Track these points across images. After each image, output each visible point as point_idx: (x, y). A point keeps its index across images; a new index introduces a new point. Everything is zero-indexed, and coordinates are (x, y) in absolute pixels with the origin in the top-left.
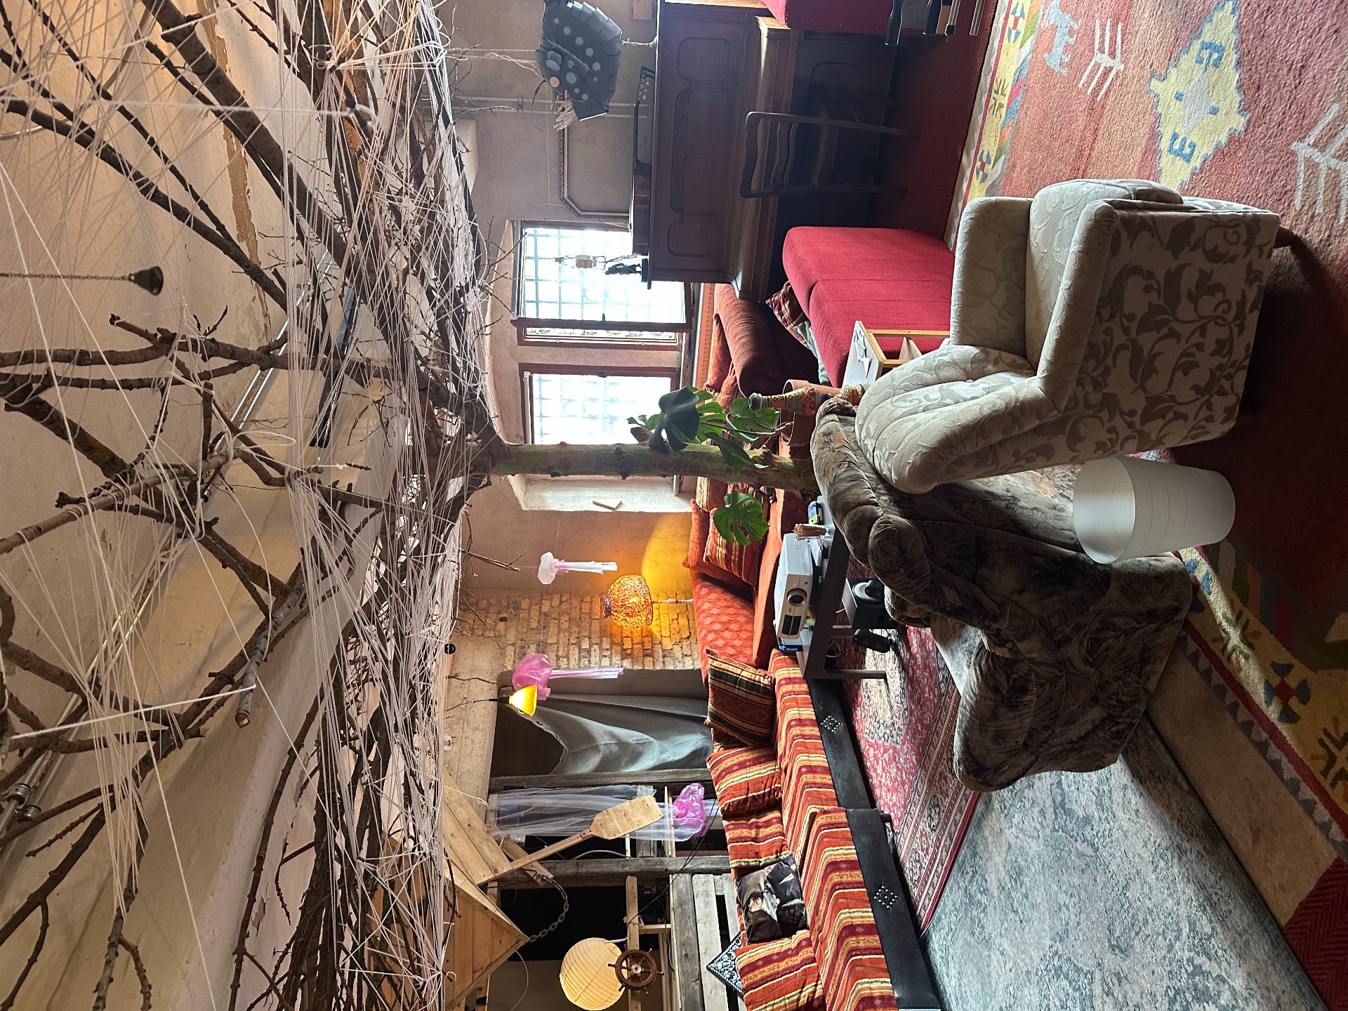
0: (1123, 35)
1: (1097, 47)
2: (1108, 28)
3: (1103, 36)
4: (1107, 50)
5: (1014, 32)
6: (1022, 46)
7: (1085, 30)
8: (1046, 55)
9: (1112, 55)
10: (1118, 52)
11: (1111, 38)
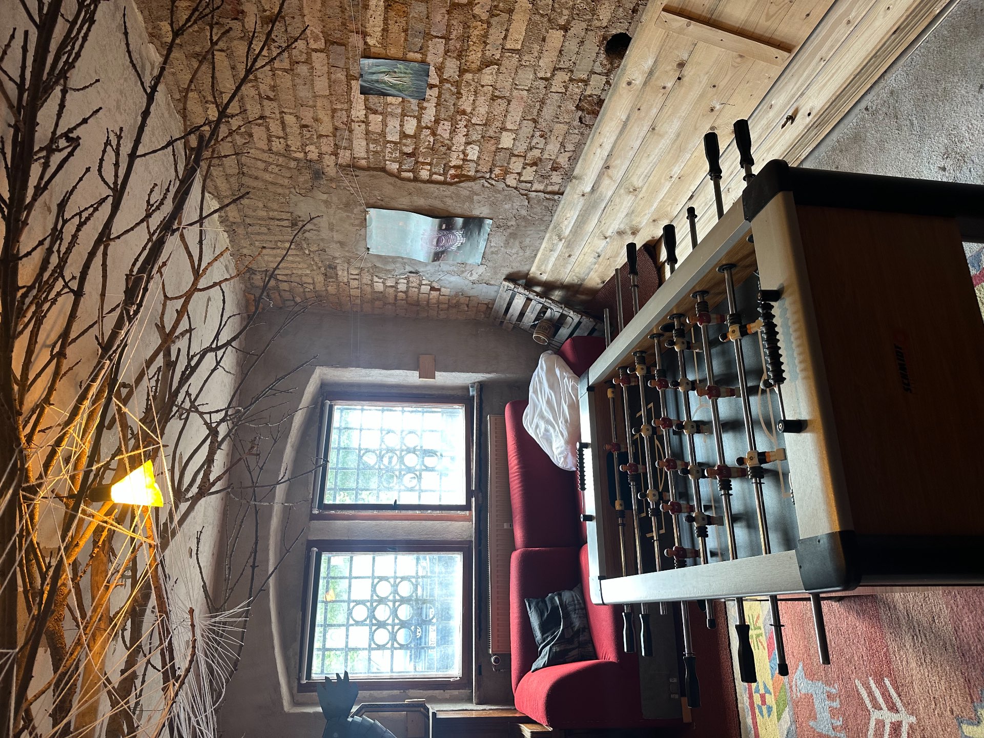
0: (896, 689)
1: (869, 706)
2: (873, 685)
3: (870, 694)
4: (884, 706)
5: (764, 708)
6: (779, 719)
7: (846, 692)
8: (811, 723)
9: (893, 708)
10: (899, 704)
11: (883, 694)
